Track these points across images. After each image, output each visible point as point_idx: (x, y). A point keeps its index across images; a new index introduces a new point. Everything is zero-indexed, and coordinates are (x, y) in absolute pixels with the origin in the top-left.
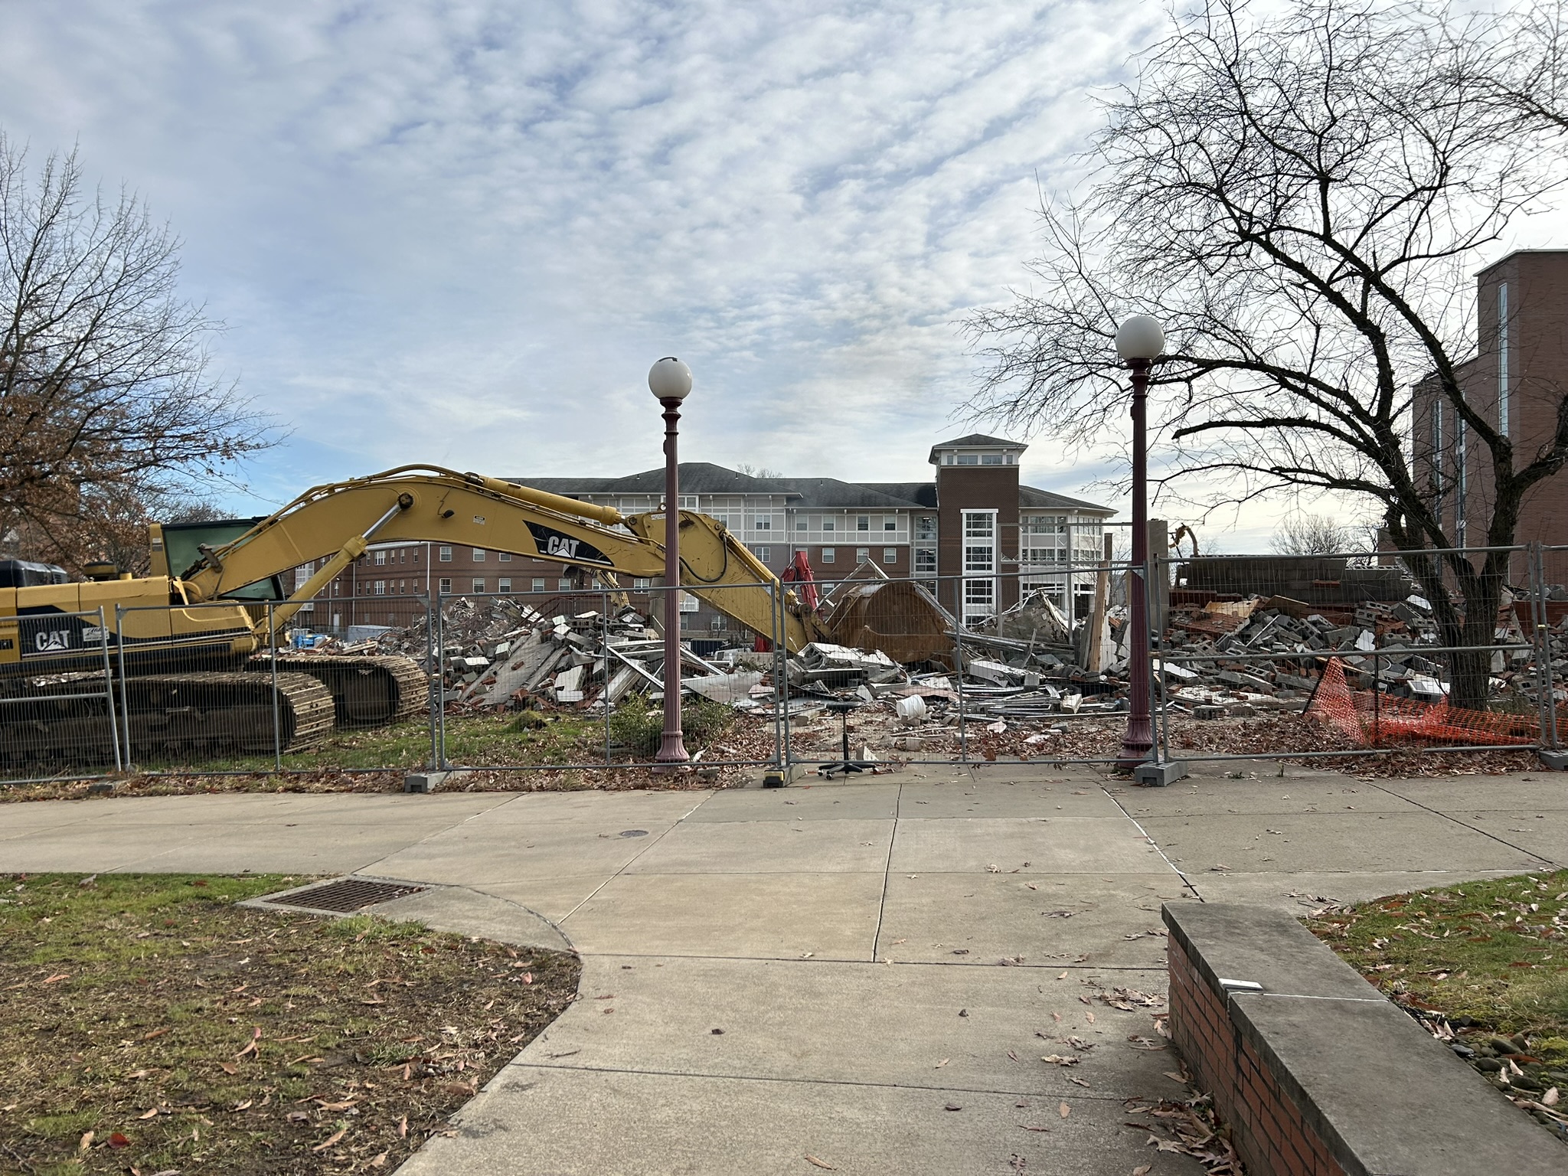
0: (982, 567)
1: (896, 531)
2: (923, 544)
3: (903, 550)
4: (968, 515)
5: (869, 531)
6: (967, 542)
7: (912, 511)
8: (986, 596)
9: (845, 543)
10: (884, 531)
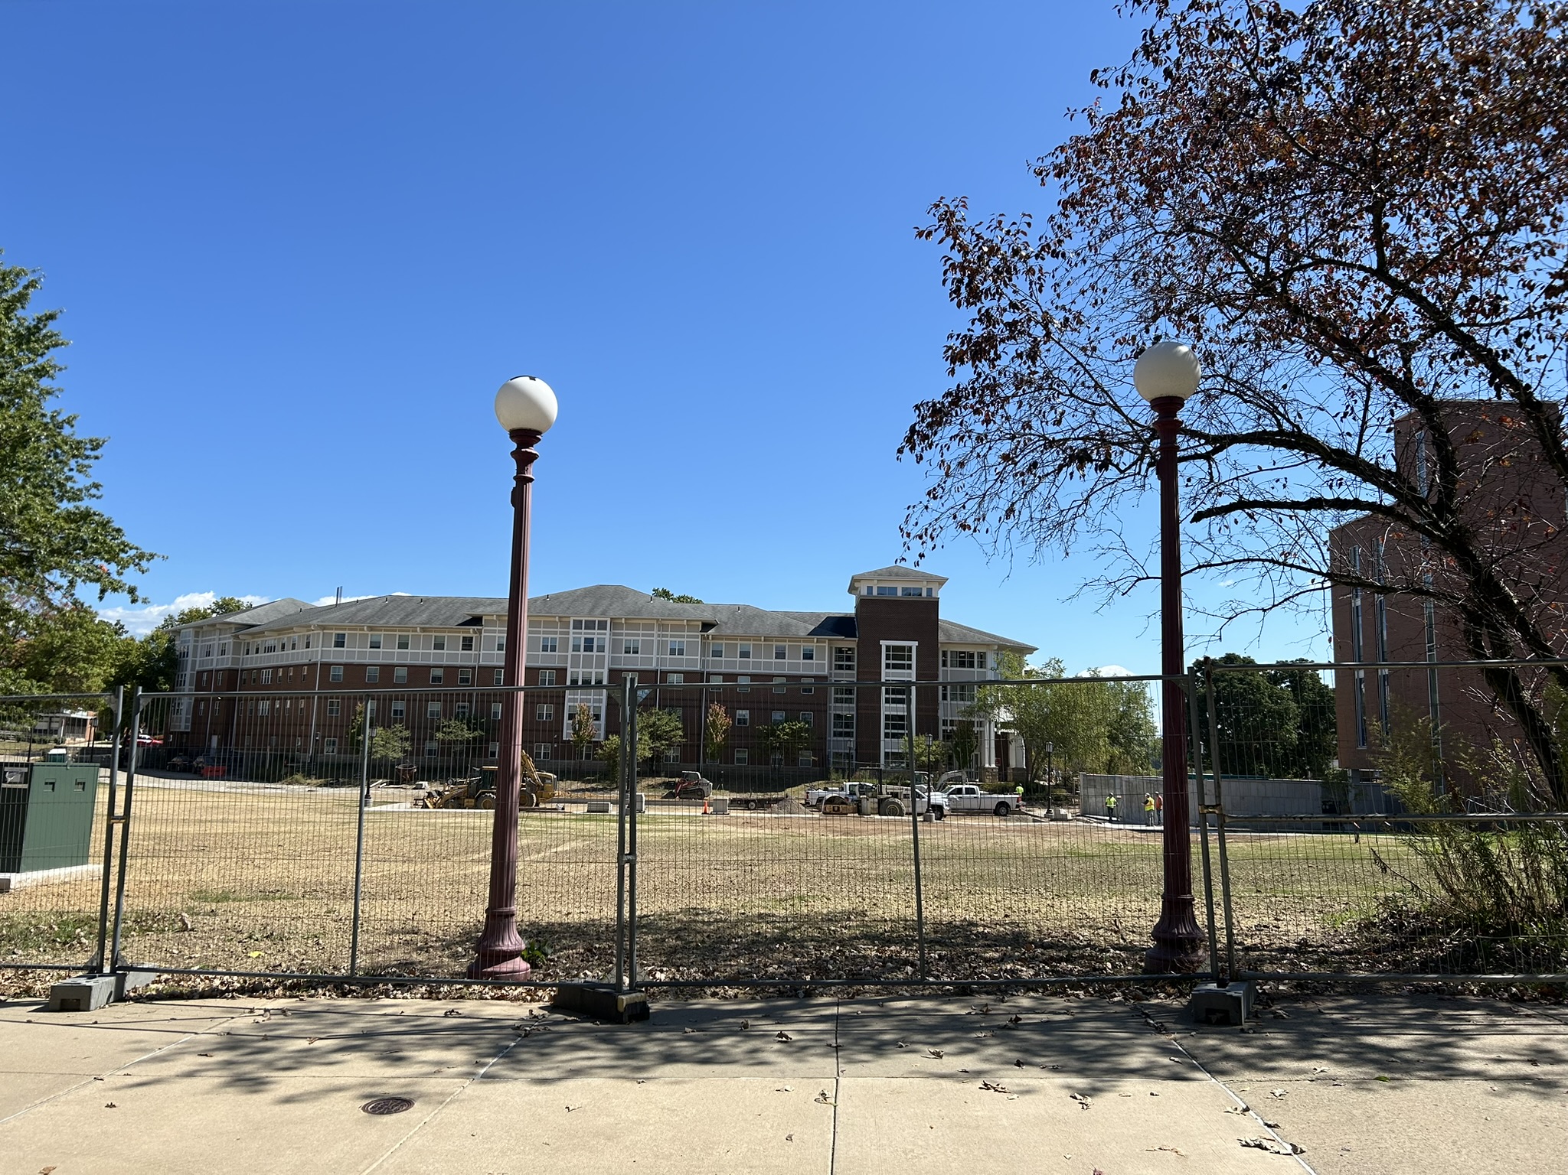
0: (902, 701)
1: (814, 661)
2: (841, 675)
3: (823, 681)
4: (888, 648)
5: (786, 661)
6: (886, 675)
7: (830, 640)
8: (906, 731)
9: (762, 671)
10: (802, 661)
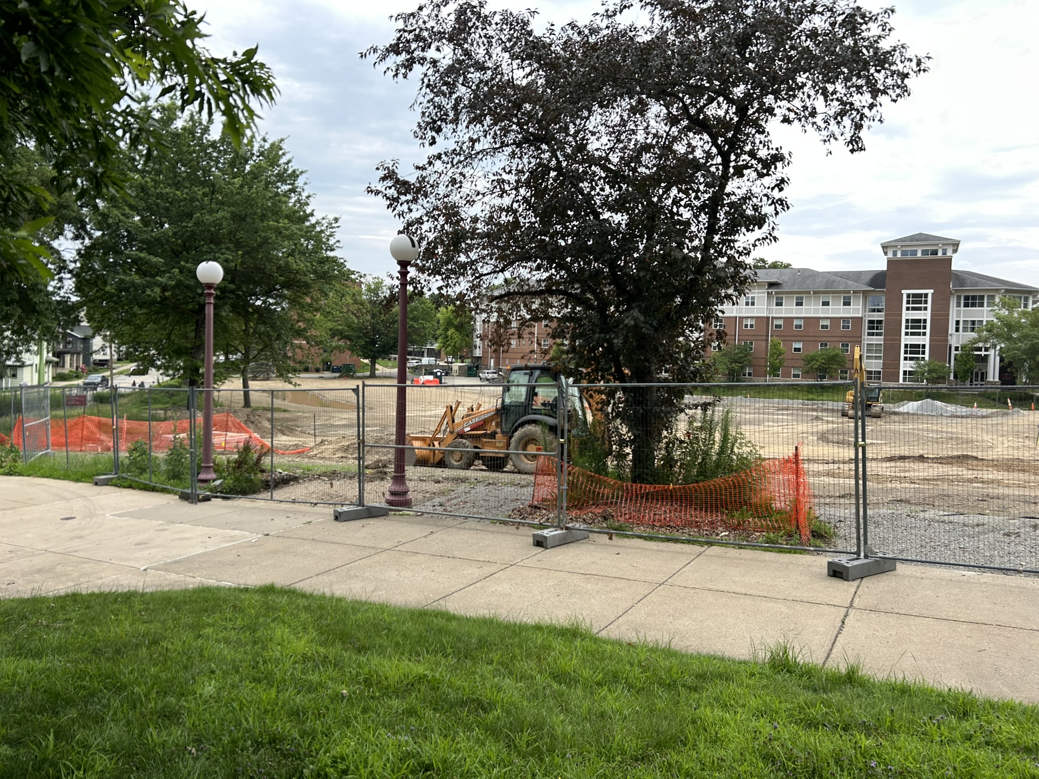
0: (918, 334)
1: (851, 307)
2: (873, 316)
3: (858, 321)
4: (908, 296)
5: (830, 307)
6: (906, 315)
7: (864, 291)
8: (921, 356)
9: (812, 315)
10: (842, 307)
